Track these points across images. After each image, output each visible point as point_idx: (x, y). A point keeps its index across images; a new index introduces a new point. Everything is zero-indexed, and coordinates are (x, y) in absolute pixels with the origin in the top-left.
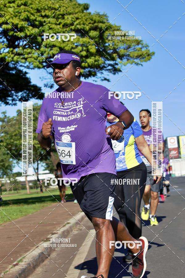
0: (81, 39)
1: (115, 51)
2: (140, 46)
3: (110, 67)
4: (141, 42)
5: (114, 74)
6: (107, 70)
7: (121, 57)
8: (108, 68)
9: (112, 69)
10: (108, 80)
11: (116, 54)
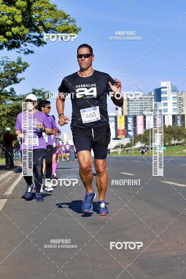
0: (8, 8)
1: (41, 23)
2: (67, 21)
3: (34, 39)
4: (68, 17)
5: (39, 46)
6: (32, 42)
7: (47, 30)
8: (32, 40)
9: (36, 41)
10: (32, 52)
11: (42, 27)
